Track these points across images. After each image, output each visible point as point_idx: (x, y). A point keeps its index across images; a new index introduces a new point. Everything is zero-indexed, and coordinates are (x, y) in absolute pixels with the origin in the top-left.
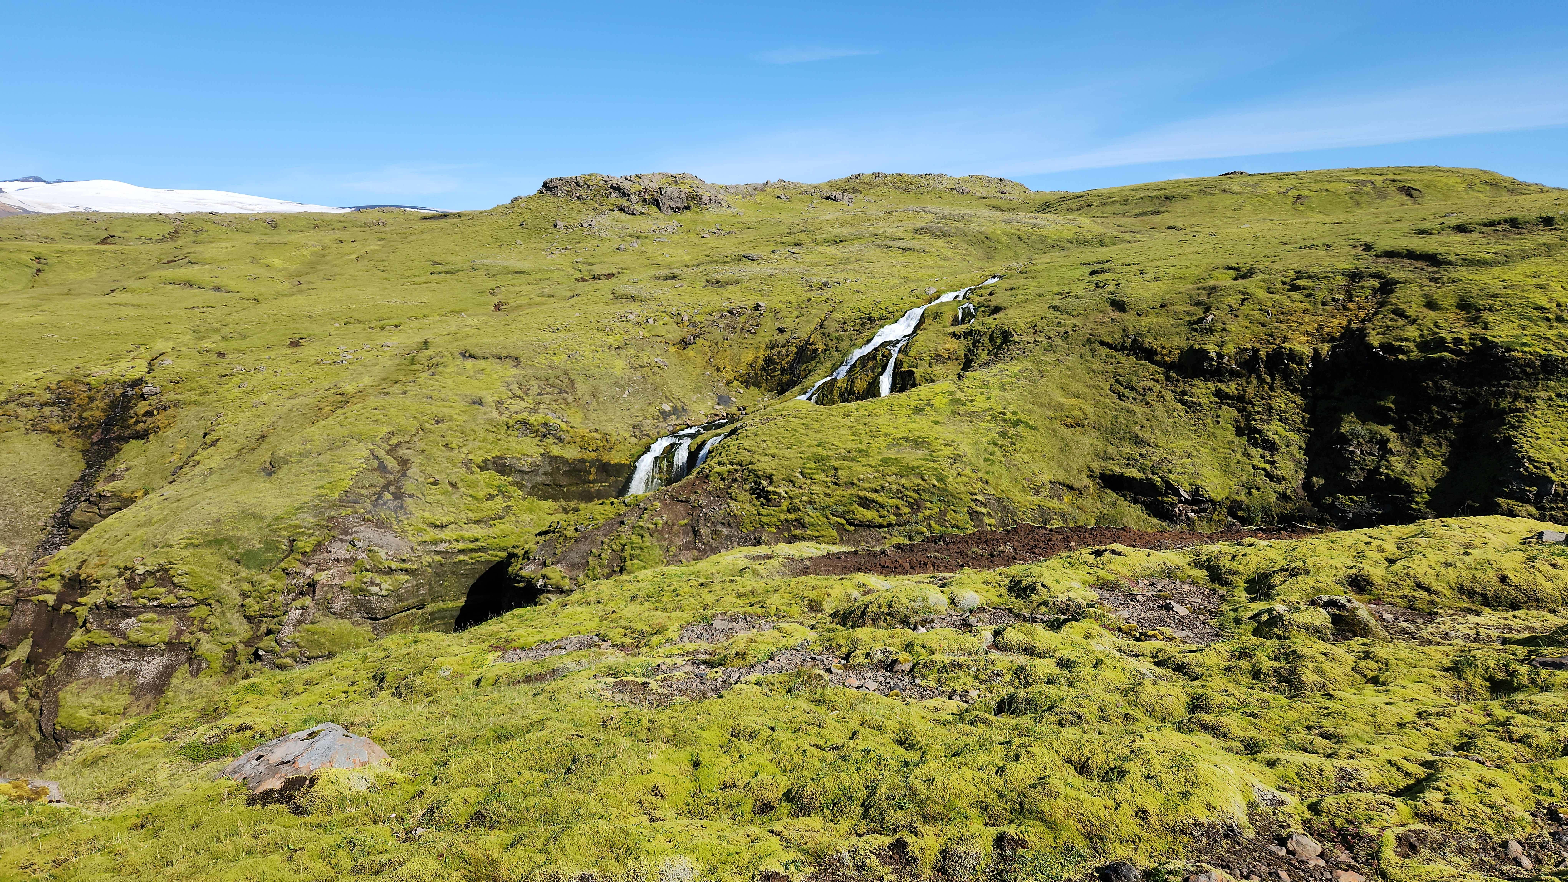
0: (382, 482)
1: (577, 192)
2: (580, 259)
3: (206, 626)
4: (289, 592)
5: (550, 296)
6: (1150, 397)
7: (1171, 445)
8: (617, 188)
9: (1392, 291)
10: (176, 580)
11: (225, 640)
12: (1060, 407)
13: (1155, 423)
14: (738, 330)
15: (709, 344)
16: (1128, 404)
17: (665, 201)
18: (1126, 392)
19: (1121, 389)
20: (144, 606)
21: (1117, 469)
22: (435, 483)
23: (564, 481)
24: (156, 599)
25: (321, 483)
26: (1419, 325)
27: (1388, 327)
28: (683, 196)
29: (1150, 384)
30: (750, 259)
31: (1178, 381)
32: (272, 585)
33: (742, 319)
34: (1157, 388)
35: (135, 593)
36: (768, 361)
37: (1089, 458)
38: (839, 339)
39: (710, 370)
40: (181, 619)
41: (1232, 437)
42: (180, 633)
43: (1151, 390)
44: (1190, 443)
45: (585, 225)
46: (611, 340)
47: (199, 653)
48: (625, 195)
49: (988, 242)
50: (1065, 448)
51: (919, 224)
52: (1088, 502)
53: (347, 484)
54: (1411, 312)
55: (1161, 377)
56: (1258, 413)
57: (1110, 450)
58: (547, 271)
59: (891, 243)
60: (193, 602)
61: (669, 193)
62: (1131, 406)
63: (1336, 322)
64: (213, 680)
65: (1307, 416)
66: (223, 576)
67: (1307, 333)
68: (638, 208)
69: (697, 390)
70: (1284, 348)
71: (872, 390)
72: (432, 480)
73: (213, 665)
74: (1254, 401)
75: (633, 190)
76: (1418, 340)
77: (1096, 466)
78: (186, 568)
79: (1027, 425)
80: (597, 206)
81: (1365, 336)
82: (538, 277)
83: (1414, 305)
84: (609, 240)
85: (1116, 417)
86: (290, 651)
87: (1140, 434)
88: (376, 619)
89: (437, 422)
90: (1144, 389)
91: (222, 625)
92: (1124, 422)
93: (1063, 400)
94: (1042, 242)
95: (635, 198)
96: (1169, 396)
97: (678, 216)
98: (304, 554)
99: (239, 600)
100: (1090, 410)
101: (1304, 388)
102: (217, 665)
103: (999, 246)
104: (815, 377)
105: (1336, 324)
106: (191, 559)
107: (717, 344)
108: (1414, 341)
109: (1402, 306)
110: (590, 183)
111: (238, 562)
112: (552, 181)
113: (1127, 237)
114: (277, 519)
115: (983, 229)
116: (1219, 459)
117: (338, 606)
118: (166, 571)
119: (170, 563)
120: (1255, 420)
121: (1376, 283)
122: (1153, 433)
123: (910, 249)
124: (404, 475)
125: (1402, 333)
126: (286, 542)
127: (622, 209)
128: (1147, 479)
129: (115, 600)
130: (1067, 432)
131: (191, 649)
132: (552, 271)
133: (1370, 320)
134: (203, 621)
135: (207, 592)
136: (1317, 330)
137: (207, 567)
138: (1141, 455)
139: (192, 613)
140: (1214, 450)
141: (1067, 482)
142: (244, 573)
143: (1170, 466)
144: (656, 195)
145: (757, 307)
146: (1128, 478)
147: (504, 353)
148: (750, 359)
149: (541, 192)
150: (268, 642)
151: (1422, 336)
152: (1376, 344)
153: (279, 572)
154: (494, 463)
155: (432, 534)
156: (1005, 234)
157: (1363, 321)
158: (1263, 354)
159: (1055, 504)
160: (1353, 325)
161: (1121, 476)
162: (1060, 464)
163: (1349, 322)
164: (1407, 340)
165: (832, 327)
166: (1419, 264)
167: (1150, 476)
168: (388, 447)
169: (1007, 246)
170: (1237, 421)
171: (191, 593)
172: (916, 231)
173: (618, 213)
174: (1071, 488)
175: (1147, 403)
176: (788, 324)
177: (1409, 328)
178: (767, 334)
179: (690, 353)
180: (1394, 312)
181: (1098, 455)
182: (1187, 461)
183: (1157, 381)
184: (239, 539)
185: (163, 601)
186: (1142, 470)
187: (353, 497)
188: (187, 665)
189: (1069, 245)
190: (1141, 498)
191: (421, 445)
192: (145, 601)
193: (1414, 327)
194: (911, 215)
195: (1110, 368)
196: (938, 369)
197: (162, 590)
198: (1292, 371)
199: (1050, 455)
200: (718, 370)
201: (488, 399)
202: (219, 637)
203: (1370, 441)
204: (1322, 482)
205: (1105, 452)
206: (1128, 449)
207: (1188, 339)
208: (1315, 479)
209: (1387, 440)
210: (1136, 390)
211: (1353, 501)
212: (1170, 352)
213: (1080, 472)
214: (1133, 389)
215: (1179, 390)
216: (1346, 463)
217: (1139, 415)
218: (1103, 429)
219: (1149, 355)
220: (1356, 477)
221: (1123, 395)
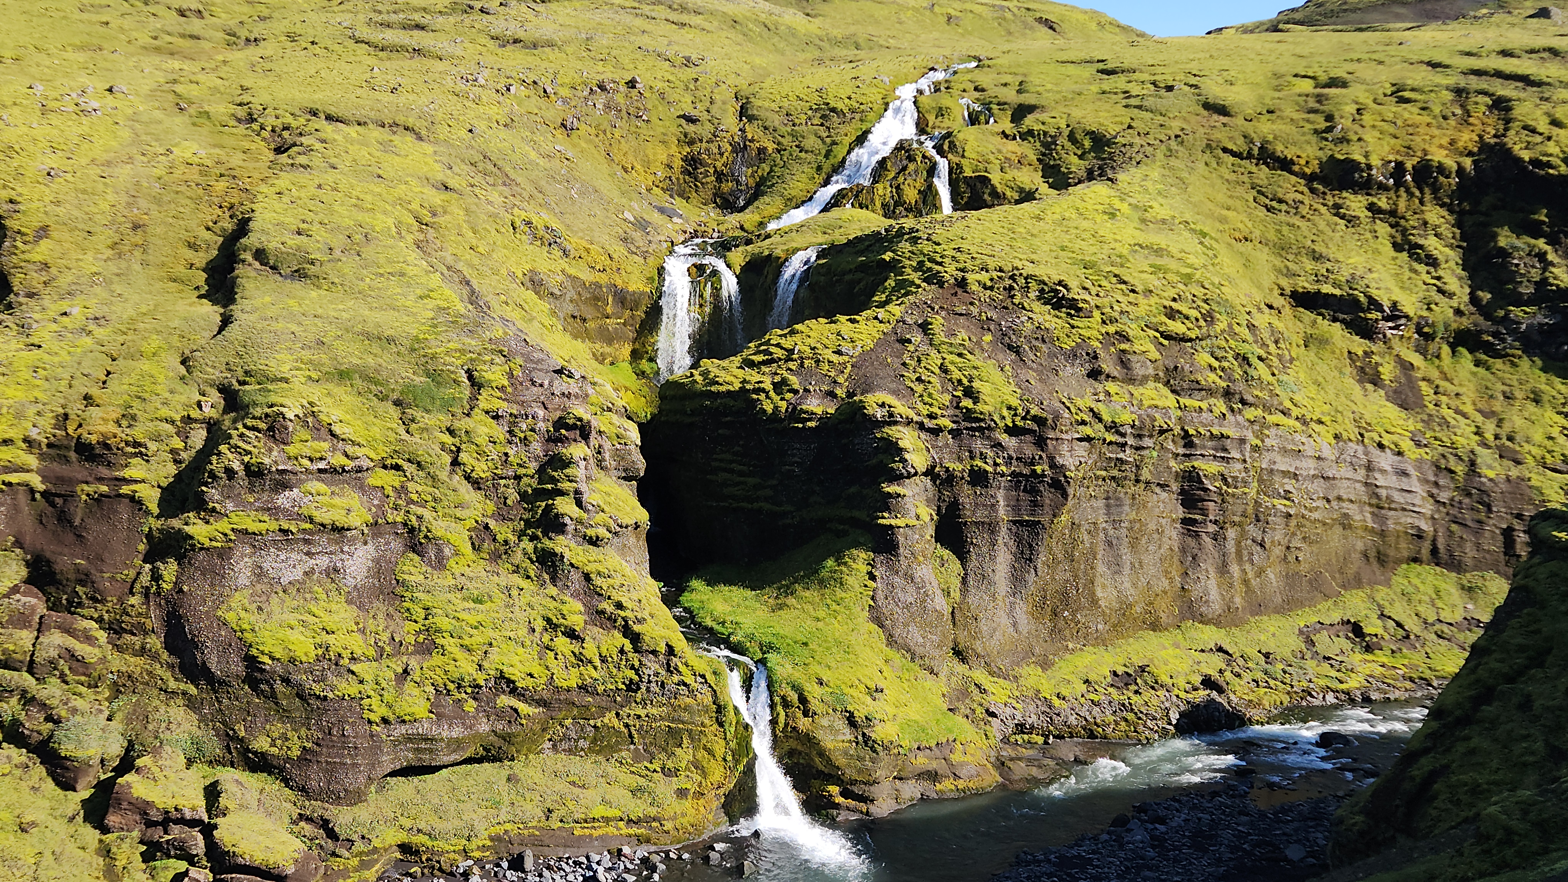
6: (1303, 210)
7: (1350, 260)
9: (1510, 109)
12: (1224, 219)
13: (1325, 238)
16: (1283, 217)
18: (1275, 204)
19: (1267, 201)
20: (307, 470)
21: (1309, 286)
24: (321, 459)
27: (1528, 143)
29: (1298, 196)
31: (1324, 193)
34: (1306, 200)
37: (1275, 276)
40: (362, 489)
41: (1392, 253)
43: (1300, 202)
50: (1248, 264)
52: (1290, 322)
54: (1542, 129)
55: (1306, 189)
56: (1414, 228)
57: (1291, 266)
60: (371, 464)
62: (1288, 219)
63: (1466, 136)
65: (1457, 231)
70: (1430, 161)
71: (928, 203)
73: (462, 550)
74: (1408, 215)
77: (1286, 284)
81: (1509, 150)
83: (1541, 123)
85: (1279, 231)
86: (598, 517)
87: (1315, 248)
90: (1293, 201)
92: (1292, 236)
93: (1221, 211)
96: (1322, 209)
100: (1248, 223)
101: (1452, 203)
102: (467, 550)
105: (1467, 138)
109: (1530, 123)
116: (1393, 275)
120: (1413, 235)
121: (1487, 100)
122: (1327, 247)
125: (1544, 149)
128: (1347, 295)
130: (1241, 247)
133: (1504, 135)
136: (1451, 144)
138: (1328, 271)
139: (371, 480)
140: (1386, 266)
141: (1266, 301)
143: (1364, 281)
146: (1324, 295)
152: (1525, 158)
157: (1496, 136)
158: (1408, 166)
160: (1486, 140)
161: (1316, 294)
163: (1481, 136)
164: (1551, 155)
166: (1517, 84)
167: (1351, 292)
170: (1393, 236)
171: (363, 450)
174: (1270, 307)
175: (1304, 217)
177: (1548, 144)
180: (1524, 128)
181: (1281, 272)
182: (1372, 277)
183: (1303, 193)
185: (333, 461)
186: (1336, 285)
188: (412, 554)
190: (1341, 316)
193: (1552, 143)
195: (1244, 178)
198: (1441, 185)
199: (1241, 271)
203: (1529, 254)
204: (1489, 296)
205: (1287, 268)
206: (1309, 265)
207: (1321, 149)
208: (1480, 293)
209: (1546, 253)
210: (1287, 203)
211: (1526, 313)
212: (1307, 162)
213: (1271, 290)
214: (1280, 201)
215: (1331, 203)
216: (1511, 276)
217: (1303, 228)
218: (1271, 244)
219: (1285, 165)
220: (1527, 290)
221: (1274, 208)
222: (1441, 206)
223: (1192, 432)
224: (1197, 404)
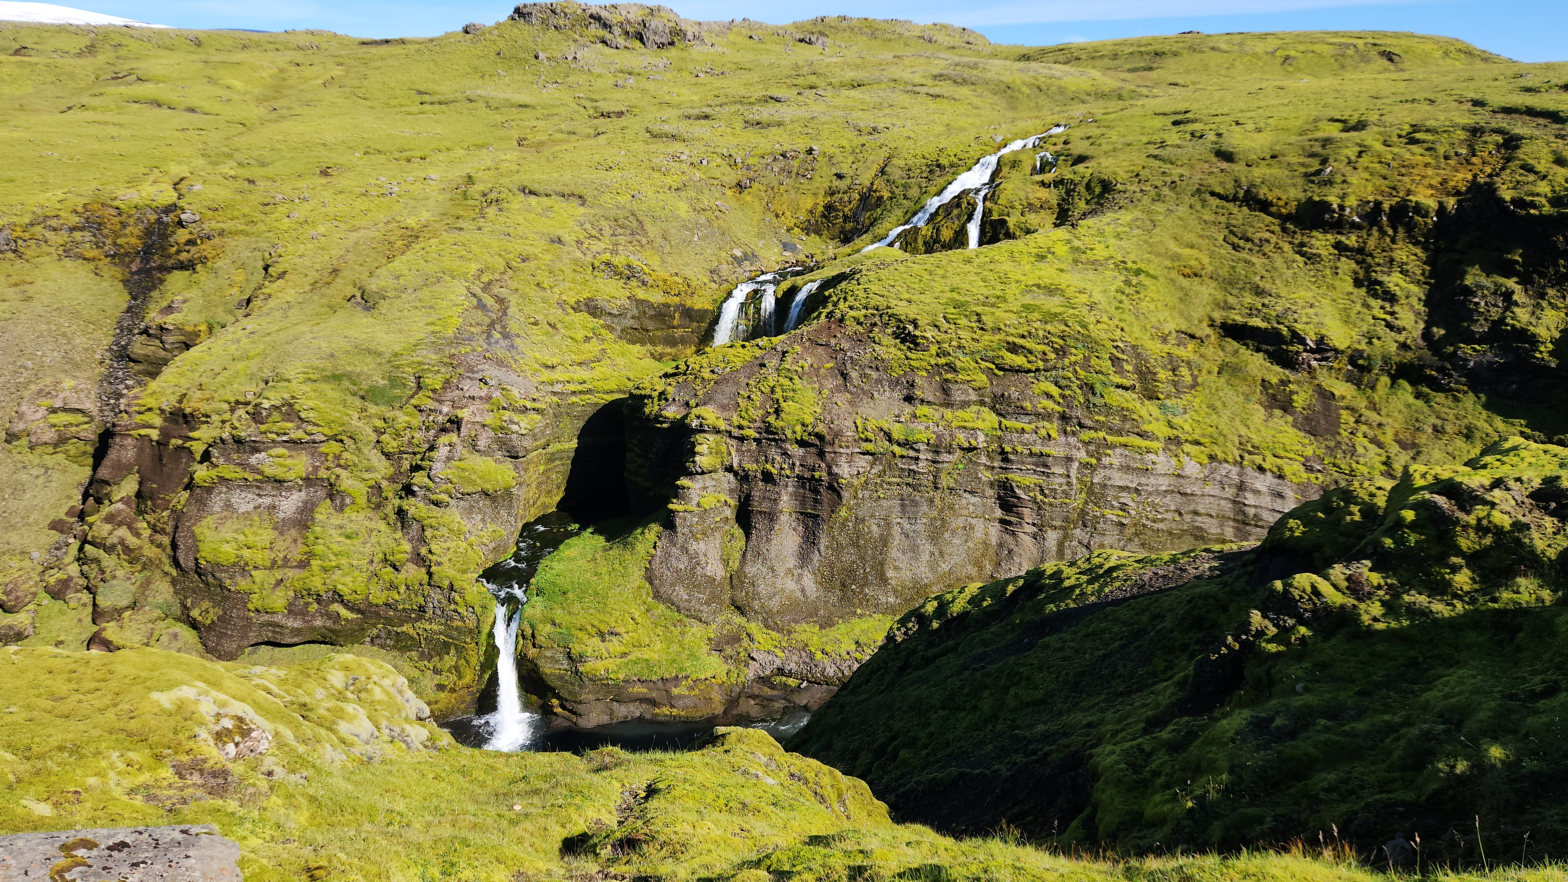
0: (487, 321)
1: (553, 20)
2: (581, 95)
3: (342, 462)
4: (428, 429)
5: (569, 133)
6: (1267, 248)
7: (1293, 296)
8: (597, 18)
9: (1518, 147)
10: (303, 415)
11: (366, 476)
12: (1176, 257)
13: (1276, 274)
14: (793, 174)
15: (764, 188)
16: (1244, 255)
17: (648, 35)
18: (1242, 243)
19: (1236, 240)
20: (273, 441)
21: (1239, 319)
22: (536, 324)
23: (650, 325)
24: (285, 434)
25: (430, 320)
26: (1550, 181)
27: (1518, 182)
28: (667, 31)
29: (1267, 235)
30: (778, 100)
31: (1294, 232)
32: (408, 423)
33: (795, 164)
34: (1274, 239)
35: (263, 428)
36: (829, 208)
37: (1208, 308)
38: (906, 187)
39: (770, 216)
40: (313, 454)
41: (1350, 288)
42: (316, 469)
43: (1268, 241)
44: (1310, 294)
45: (570, 58)
46: (669, 180)
47: (342, 488)
48: (606, 26)
49: (1009, 92)
50: (1185, 297)
51: (936, 71)
52: (1210, 351)
53: (457, 321)
54: (1541, 168)
55: (1277, 229)
56: (1379, 265)
57: (1230, 299)
58: (553, 106)
59: (917, 89)
60: (324, 438)
61: (653, 26)
62: (1248, 257)
63: (1460, 176)
64: (362, 515)
65: (1428, 268)
66: (350, 412)
67: (1431, 186)
68: (621, 41)
69: (760, 235)
70: (1411, 201)
71: (960, 239)
72: (532, 320)
73: (358, 501)
74: (1375, 254)
75: (615, 21)
76: (1549, 195)
77: (1218, 316)
78: (311, 403)
79: (1148, 275)
80: (577, 37)
81: (1495, 190)
82: (545, 112)
83: (1543, 161)
84: (600, 76)
85: (1233, 267)
86: (444, 487)
87: (1261, 284)
88: (517, 457)
89: (524, 261)
90: (1260, 240)
91: (360, 461)
92: (1243, 272)
93: (1179, 250)
94: (1062, 93)
95: (617, 31)
96: (1287, 247)
97: (664, 53)
98: (434, 391)
99: (374, 437)
100: (1206, 260)
101: (1427, 241)
102: (362, 501)
103: (1020, 96)
104: (886, 225)
105: (1461, 178)
106: (313, 394)
107: (773, 188)
108: (1546, 196)
109: (1531, 162)
110: (567, 10)
111: (363, 398)
112: (525, 6)
113: (1145, 91)
114: (396, 355)
115: (1002, 78)
116: (1339, 309)
117: (482, 444)
118: (291, 405)
119: (293, 397)
120: (1376, 272)
121: (1500, 139)
122: (1273, 283)
123: (939, 96)
124: (505, 313)
125: (1533, 188)
126: (413, 379)
127: (604, 42)
128: (1273, 328)
129: (243, 434)
130: (1185, 282)
131: (331, 485)
132: (558, 106)
133: (1497, 175)
134: (338, 457)
135: (337, 429)
136: (1441, 184)
137: (330, 403)
138: (1263, 305)
139: (323, 449)
140: (1334, 301)
141: (1189, 331)
142: (373, 409)
143: (1296, 316)
144: (640, 28)
145: (810, 151)
146: (1252, 327)
147: (567, 191)
148: (809, 206)
149: (513, 19)
150: (419, 478)
151: (1554, 191)
152: (1508, 198)
153: (411, 409)
154: (586, 305)
155: (546, 375)
156: (1024, 83)
157: (1490, 176)
158: (1386, 206)
159: (1181, 352)
160: (1479, 179)
161: (1245, 326)
162: (1181, 314)
163: (1475, 176)
164: (1538, 195)
165: (896, 174)
166: (1541, 121)
167: (1276, 325)
168: (482, 285)
169: (1028, 96)
170: (1355, 273)
171: (320, 429)
172: (935, 77)
173: (600, 45)
174: (1192, 337)
175: (1264, 254)
176: (845, 169)
177: (1540, 183)
178: (823, 180)
179: (747, 197)
180: (1522, 167)
181: (1218, 305)
182: (1311, 311)
183: (1273, 232)
184: (359, 375)
185: (293, 436)
186: (1265, 319)
187: (466, 335)
188: (328, 500)
189: (1088, 98)
190: (1264, 347)
191: (515, 285)
192: (274, 436)
193: (1545, 182)
194: (922, 60)
195: (1223, 219)
196: (1033, 219)
197: (290, 425)
198: (1416, 225)
199: (1171, 304)
200: (777, 216)
201: (566, 238)
202: (359, 473)
203: (1495, 293)
204: (1442, 332)
205: (1226, 302)
206: (1249, 299)
207: (1305, 191)
208: (1435, 329)
209: (1513, 292)
210: (1252, 241)
211: (1475, 350)
212: (1286, 204)
213: (1200, 321)
214: (1248, 240)
215: (1296, 242)
216: (1470, 314)
217: (1258, 266)
218: (1220, 279)
219: (1264, 206)
220: (1480, 328)
221: (1239, 246)
222: (1414, 244)
223: (1008, 449)
224: (1019, 425)
